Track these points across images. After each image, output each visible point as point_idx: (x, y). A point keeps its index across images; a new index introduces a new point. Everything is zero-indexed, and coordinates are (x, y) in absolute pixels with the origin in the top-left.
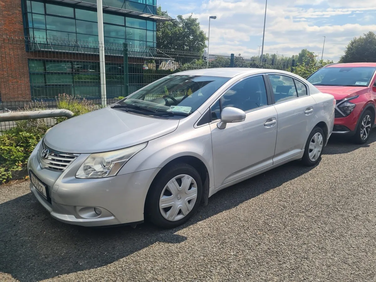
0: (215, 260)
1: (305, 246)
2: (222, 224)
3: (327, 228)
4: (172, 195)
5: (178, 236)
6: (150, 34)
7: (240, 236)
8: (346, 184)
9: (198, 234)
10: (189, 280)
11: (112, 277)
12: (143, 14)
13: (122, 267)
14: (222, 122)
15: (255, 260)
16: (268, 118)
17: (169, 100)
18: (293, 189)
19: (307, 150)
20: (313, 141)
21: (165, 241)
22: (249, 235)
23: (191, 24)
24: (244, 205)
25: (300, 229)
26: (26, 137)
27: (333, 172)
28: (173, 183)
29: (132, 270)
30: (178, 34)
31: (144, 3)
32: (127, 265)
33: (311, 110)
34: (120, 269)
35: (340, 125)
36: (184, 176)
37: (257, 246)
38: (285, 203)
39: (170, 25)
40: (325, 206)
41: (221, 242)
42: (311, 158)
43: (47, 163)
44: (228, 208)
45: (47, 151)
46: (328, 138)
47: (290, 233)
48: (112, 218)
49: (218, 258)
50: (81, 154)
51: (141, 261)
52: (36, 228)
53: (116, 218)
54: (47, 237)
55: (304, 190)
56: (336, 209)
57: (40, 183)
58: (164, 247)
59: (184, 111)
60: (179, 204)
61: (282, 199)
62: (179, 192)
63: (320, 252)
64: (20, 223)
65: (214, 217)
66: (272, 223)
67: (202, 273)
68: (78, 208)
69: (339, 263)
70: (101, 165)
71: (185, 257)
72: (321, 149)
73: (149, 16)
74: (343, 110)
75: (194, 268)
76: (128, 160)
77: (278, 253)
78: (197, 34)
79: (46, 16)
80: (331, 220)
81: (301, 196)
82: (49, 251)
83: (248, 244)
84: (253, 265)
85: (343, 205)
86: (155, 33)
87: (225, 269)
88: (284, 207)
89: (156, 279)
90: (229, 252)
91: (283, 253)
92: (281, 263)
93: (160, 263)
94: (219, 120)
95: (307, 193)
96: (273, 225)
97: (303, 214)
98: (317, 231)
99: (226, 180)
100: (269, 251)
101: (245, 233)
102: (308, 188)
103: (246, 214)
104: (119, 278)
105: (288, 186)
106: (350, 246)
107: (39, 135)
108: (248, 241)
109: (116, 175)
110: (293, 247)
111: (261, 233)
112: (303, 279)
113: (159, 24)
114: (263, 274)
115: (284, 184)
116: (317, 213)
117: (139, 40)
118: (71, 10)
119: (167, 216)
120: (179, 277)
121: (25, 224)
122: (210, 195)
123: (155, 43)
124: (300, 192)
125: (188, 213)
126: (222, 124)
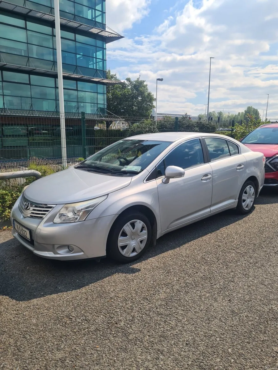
0: (162, 284)
1: (233, 273)
2: (167, 259)
3: (251, 261)
4: (128, 236)
5: (133, 269)
6: (100, 97)
7: (182, 267)
8: (273, 228)
9: (149, 267)
10: (143, 296)
11: (85, 296)
12: (94, 78)
13: (91, 289)
14: (166, 178)
15: (193, 283)
16: (205, 174)
17: (122, 160)
18: (227, 233)
19: (241, 200)
20: (246, 193)
21: (123, 272)
22: (189, 266)
23: (139, 86)
24: (186, 246)
25: (229, 262)
26: (2, 194)
27: (264, 218)
28: (128, 227)
29: (99, 291)
30: (128, 95)
31: (95, 68)
32: (95, 288)
33: (242, 166)
34: (90, 291)
35: (272, 179)
36: (137, 221)
37: (195, 274)
38: (220, 243)
39: (119, 87)
40: (252, 245)
41: (166, 272)
42: (244, 207)
43: (29, 213)
44: (173, 248)
45: (29, 204)
46: (259, 190)
47: (221, 265)
48: (82, 253)
49: (164, 282)
50: (57, 204)
51: (105, 285)
52: (20, 265)
53: (84, 254)
54: (30, 270)
55: (236, 233)
56: (261, 247)
57: (24, 229)
58: (122, 276)
59: (136, 170)
60: (133, 243)
61: (218, 240)
62: (133, 234)
63: (243, 277)
64: (7, 262)
65: (161, 255)
66: (208, 258)
67: (152, 292)
68: (56, 246)
69: (258, 284)
70: (73, 213)
71: (139, 282)
72: (254, 200)
73: (100, 80)
74: (273, 166)
75: (146, 289)
76: (93, 208)
77: (211, 278)
78: (145, 96)
79: (3, 82)
80: (255, 255)
81: (234, 238)
82: (34, 280)
83: (188, 273)
84: (191, 286)
85: (267, 244)
86: (105, 95)
87: (169, 290)
88: (219, 246)
89: (117, 296)
90: (173, 278)
91: (215, 278)
92: (213, 285)
93: (120, 287)
94: (163, 177)
95: (239, 235)
96: (208, 260)
97: (234, 251)
98: (244, 263)
99: (170, 225)
100: (204, 277)
101: (186, 265)
102: (240, 232)
103: (188, 252)
104: (89, 297)
105: (223, 231)
106: (268, 273)
107: (13, 193)
108: (188, 271)
109: (85, 220)
110: (223, 274)
111: (198, 265)
112: (228, 295)
113: (109, 87)
114: (199, 292)
115: (221, 229)
116: (245, 250)
117: (90, 102)
118: (26, 76)
119: (124, 252)
120: (135, 295)
121: (10, 263)
122: (158, 237)
123: (105, 105)
124: (233, 235)
125: (140, 251)
126: (166, 180)
